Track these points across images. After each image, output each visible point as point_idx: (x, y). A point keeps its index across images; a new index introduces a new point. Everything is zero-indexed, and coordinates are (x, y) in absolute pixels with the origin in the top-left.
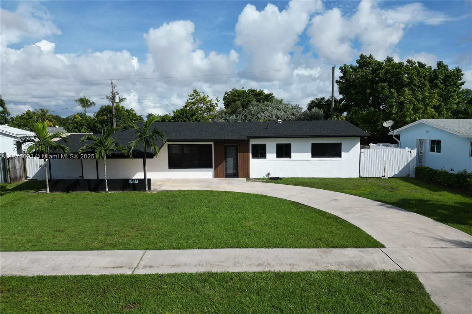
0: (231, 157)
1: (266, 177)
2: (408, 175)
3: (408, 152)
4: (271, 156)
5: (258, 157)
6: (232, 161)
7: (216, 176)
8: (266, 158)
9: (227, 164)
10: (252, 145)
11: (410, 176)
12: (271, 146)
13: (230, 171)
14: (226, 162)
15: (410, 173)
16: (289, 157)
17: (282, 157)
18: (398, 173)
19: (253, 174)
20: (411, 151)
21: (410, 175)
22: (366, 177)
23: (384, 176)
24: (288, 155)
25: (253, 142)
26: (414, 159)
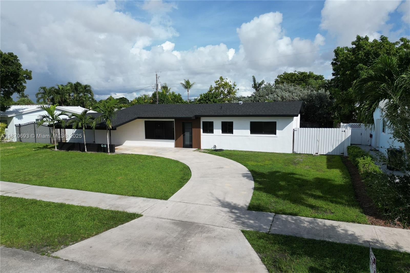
0: (189, 132)
1: (214, 148)
2: (342, 153)
3: (343, 131)
4: (218, 131)
5: (208, 132)
6: (189, 135)
7: (176, 146)
8: (213, 133)
9: (185, 137)
10: (203, 122)
11: (345, 155)
12: (217, 123)
13: (187, 143)
14: (184, 135)
15: (345, 152)
16: (231, 133)
17: (226, 133)
18: (332, 151)
19: (203, 146)
20: (345, 131)
21: (344, 153)
22: (300, 154)
23: (318, 153)
24: (231, 132)
25: (203, 120)
26: (348, 138)
